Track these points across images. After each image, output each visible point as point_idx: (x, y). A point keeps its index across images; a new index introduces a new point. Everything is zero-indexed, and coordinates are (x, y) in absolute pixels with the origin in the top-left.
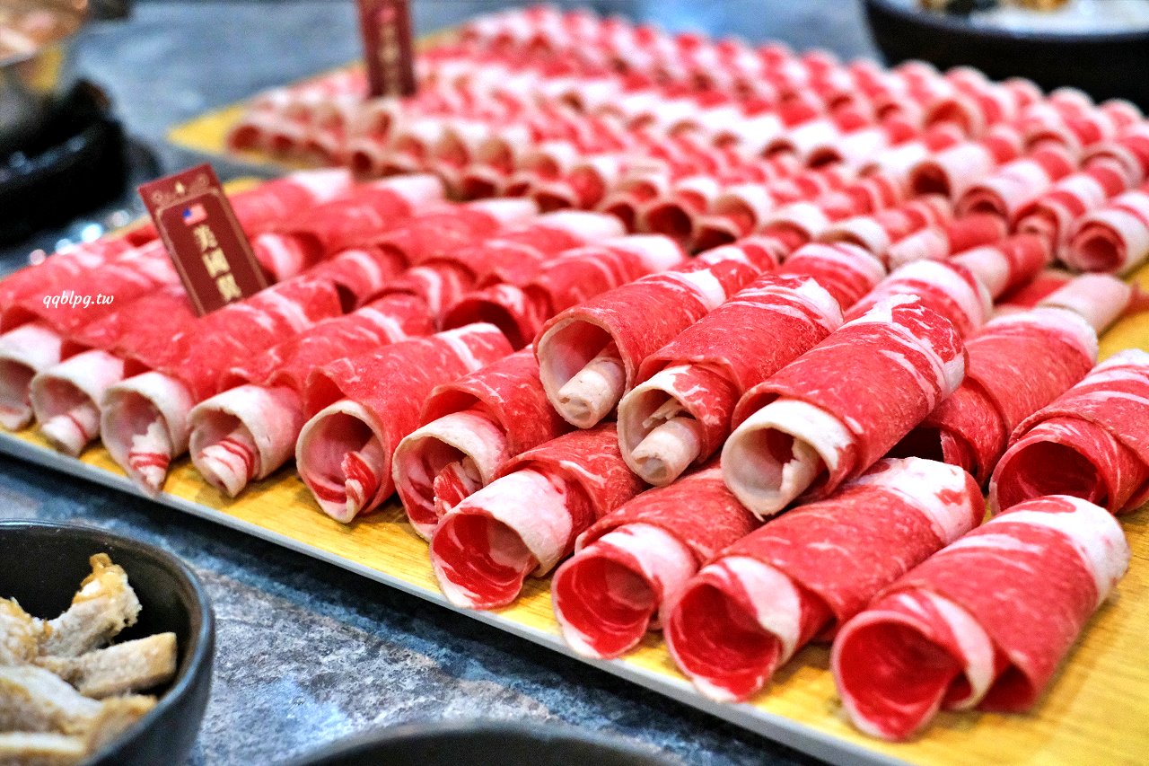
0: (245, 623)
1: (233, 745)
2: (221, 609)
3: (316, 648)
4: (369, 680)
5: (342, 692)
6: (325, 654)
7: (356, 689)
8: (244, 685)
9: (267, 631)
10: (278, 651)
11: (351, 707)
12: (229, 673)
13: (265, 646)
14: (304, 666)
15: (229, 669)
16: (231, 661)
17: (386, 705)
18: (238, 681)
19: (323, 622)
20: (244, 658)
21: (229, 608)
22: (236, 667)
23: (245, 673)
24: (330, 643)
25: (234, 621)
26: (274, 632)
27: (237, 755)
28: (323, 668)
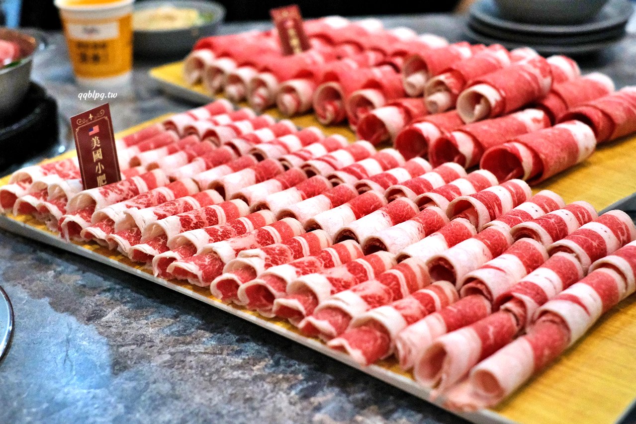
0: (208, 353)
1: (224, 412)
2: (192, 347)
3: (248, 363)
4: (281, 376)
5: (269, 382)
6: (254, 366)
7: (276, 381)
8: (218, 383)
9: (220, 356)
10: (229, 365)
11: (276, 389)
12: (209, 377)
13: (222, 363)
14: (246, 372)
15: (208, 376)
16: (207, 372)
17: (294, 387)
18: (214, 381)
19: (246, 350)
20: (213, 370)
21: (196, 346)
22: (211, 375)
23: (216, 377)
24: (254, 359)
25: (201, 353)
26: (224, 356)
27: (229, 416)
28: (255, 372)
